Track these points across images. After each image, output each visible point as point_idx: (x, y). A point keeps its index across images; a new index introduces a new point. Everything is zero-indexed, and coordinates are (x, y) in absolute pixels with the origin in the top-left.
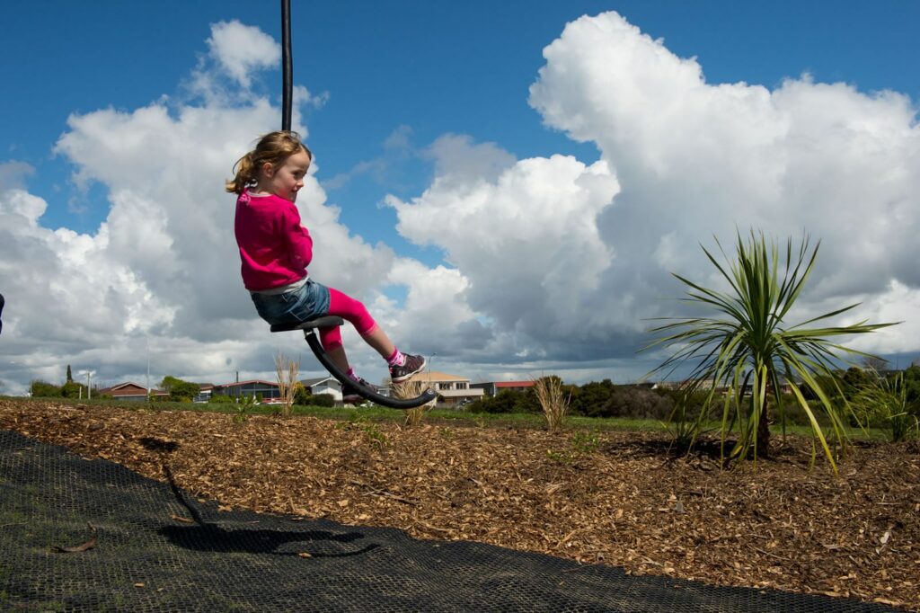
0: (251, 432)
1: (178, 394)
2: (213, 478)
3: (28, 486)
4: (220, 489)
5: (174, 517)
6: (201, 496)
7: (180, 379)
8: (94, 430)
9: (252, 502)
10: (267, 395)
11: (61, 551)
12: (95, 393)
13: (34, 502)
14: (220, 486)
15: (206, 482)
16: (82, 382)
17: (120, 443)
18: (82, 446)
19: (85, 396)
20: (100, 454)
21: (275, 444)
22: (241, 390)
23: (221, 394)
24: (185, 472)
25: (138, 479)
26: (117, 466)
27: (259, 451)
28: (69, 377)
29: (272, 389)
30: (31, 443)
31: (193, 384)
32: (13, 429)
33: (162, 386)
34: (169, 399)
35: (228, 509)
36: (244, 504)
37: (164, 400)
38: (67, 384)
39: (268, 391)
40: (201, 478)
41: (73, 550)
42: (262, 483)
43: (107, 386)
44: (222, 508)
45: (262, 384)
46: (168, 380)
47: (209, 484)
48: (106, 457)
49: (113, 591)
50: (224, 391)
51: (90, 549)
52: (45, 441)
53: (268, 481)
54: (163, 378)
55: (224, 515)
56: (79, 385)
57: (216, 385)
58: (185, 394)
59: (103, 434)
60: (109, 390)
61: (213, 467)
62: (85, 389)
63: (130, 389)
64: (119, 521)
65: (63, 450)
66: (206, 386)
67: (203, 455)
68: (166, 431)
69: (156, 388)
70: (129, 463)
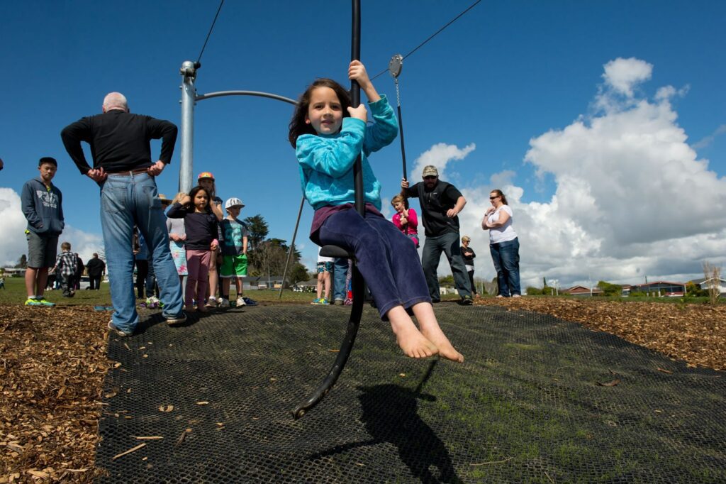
0: (694, 315)
1: (609, 291)
2: (676, 345)
3: (566, 345)
4: (684, 352)
5: (659, 369)
6: (670, 356)
7: (609, 282)
8: (593, 314)
9: (709, 362)
10: (669, 291)
11: (600, 385)
12: (560, 293)
13: (573, 355)
14: (683, 350)
15: (673, 348)
16: (552, 286)
17: (610, 321)
18: (588, 323)
19: (555, 294)
20: (601, 328)
21: (714, 324)
22: (650, 288)
23: (637, 291)
24: (656, 341)
25: (628, 344)
26: (612, 336)
27: (705, 328)
28: (545, 284)
29: (671, 287)
30: (560, 321)
31: (617, 285)
32: (548, 313)
33: (598, 287)
34: (604, 295)
35: (694, 366)
36: (704, 363)
37: (600, 295)
38: (545, 288)
39: (668, 288)
40: (668, 345)
41: (606, 385)
42: (713, 350)
43: (567, 288)
44: (689, 365)
45: (664, 284)
46: (601, 284)
47: (676, 349)
48: (604, 330)
49: (643, 413)
50: (638, 289)
51: (616, 385)
52: (567, 320)
53: (718, 349)
54: (597, 282)
55: (692, 370)
56: (551, 288)
57: (633, 285)
58: (613, 291)
59: (598, 316)
60: (568, 290)
61: (675, 338)
62: (555, 290)
63: (580, 290)
64: (625, 369)
65: (579, 325)
66: (626, 286)
67: (665, 330)
68: (635, 315)
69: (595, 288)
70: (619, 334)
